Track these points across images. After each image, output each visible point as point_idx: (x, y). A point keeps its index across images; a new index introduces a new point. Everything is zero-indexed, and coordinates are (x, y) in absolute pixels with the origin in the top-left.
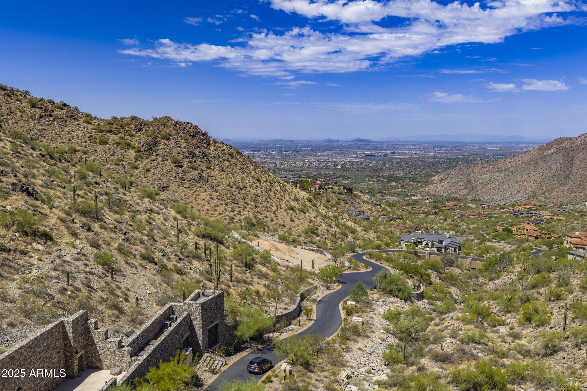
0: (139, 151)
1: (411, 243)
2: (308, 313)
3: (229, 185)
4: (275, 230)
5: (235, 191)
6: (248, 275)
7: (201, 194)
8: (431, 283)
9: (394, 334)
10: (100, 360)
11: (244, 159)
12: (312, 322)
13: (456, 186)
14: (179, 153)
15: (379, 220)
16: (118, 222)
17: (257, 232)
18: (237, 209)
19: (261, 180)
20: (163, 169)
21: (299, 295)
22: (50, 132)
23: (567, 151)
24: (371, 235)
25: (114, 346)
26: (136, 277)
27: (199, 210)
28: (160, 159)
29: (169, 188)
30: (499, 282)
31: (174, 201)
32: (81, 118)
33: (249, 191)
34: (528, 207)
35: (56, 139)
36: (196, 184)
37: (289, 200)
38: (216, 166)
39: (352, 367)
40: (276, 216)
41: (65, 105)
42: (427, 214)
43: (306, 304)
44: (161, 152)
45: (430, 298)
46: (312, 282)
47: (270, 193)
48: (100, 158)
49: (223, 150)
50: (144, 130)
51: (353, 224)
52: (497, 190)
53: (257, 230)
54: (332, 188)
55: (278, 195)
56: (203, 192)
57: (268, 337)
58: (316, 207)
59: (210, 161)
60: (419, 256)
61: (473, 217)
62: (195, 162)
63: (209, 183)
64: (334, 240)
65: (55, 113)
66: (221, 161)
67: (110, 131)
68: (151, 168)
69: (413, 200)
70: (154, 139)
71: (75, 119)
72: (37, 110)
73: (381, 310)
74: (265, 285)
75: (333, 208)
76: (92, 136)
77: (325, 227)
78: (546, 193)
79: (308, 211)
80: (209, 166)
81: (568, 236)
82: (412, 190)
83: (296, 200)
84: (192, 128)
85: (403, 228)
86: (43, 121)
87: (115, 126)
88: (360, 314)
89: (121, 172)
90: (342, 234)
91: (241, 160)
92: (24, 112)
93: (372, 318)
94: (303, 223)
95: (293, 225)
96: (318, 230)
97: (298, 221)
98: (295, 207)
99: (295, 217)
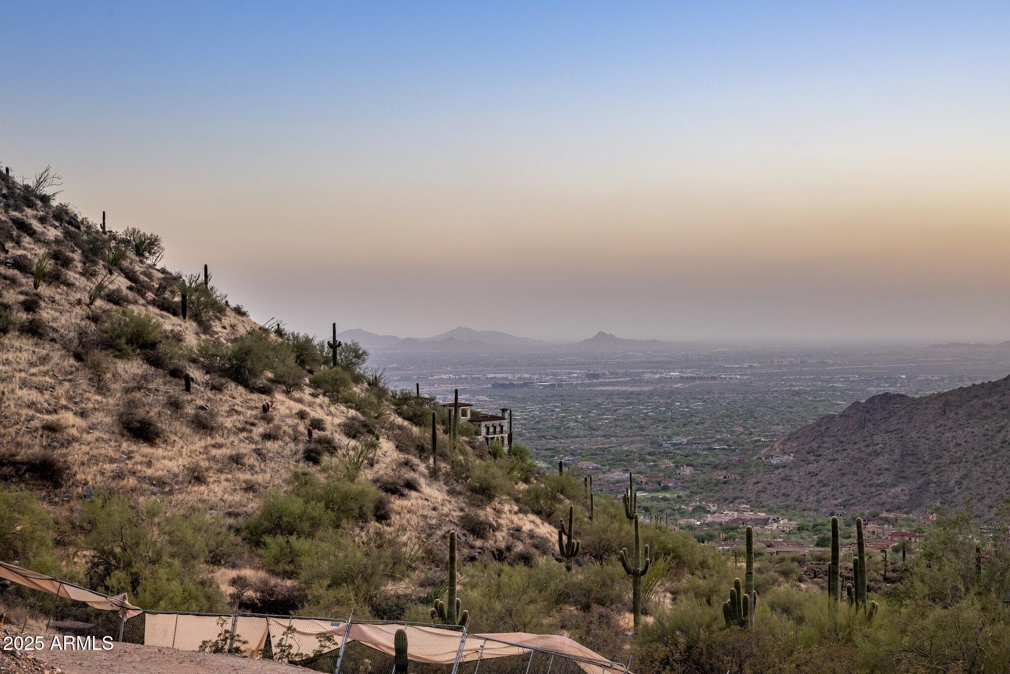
94: (251, 460)
95: (149, 472)
96: (395, 518)
97: (203, 443)
98: (178, 338)
99: (175, 405)
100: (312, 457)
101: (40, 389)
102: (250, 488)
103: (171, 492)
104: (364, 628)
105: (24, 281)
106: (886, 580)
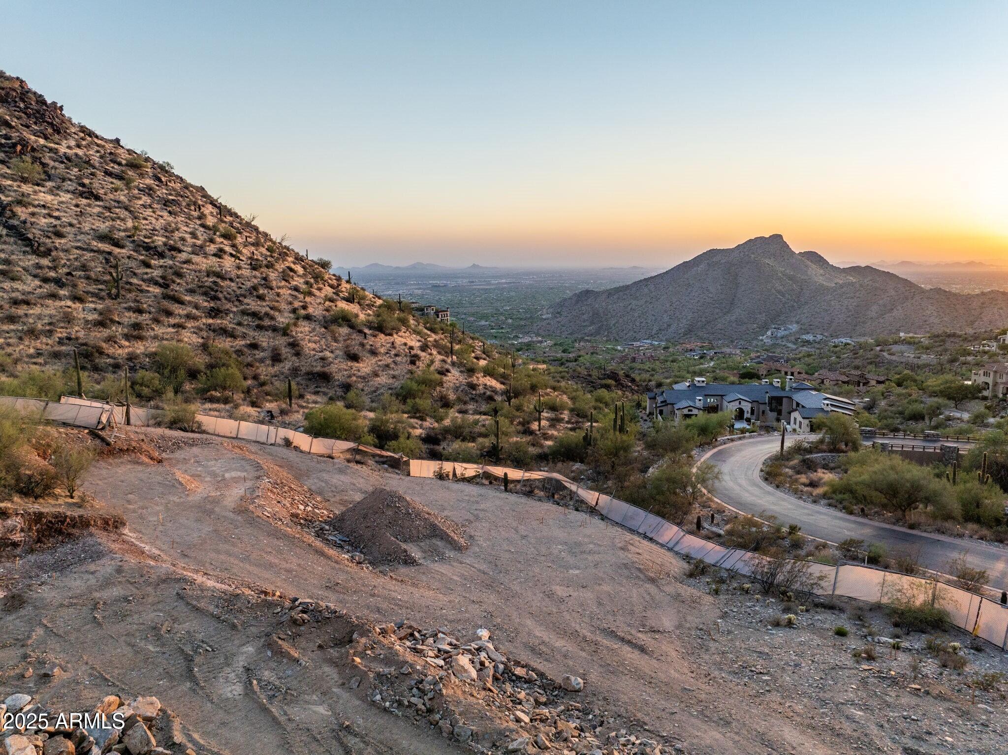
1: (699, 410)
3: (106, 238)
5: (128, 258)
18: (126, 319)
33: (189, 262)
40: (294, 346)
66: (91, 175)
94: (392, 366)
95: (359, 374)
96: (445, 385)
97: (375, 360)
98: (357, 316)
99: (362, 345)
100: (413, 363)
101: (315, 342)
102: (394, 377)
103: (368, 381)
104: (489, 467)
105: (299, 296)
106: (599, 378)
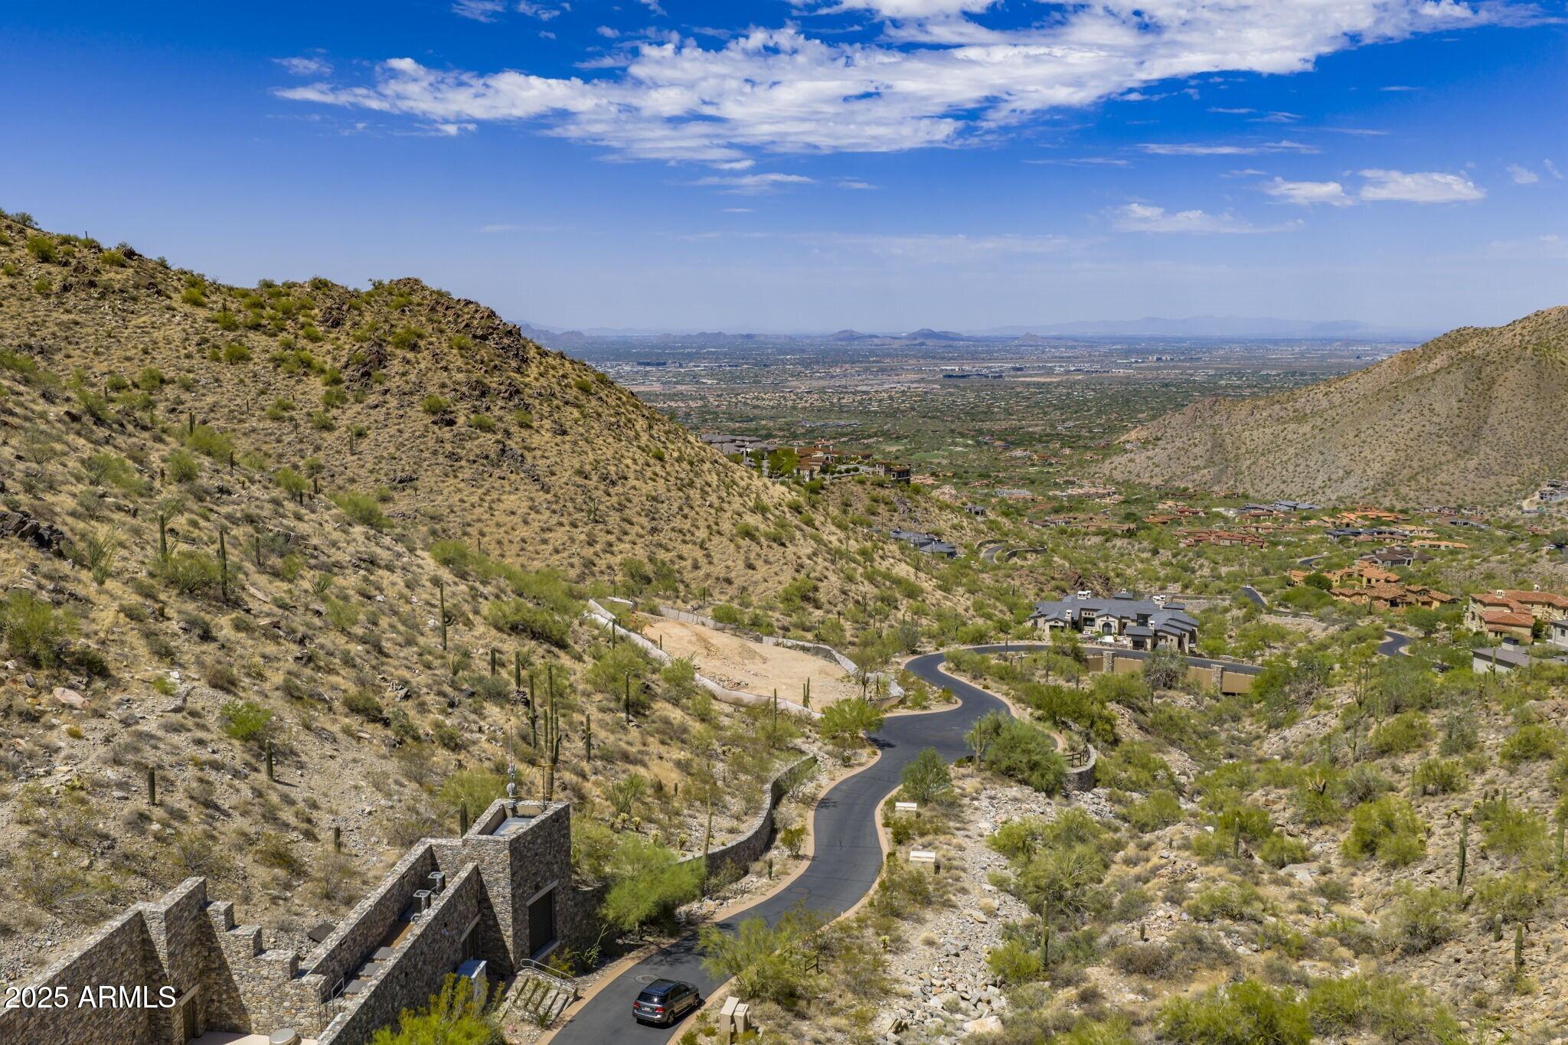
0: (337, 381)
1: (1065, 622)
2: (793, 839)
3: (580, 472)
4: (705, 593)
5: (596, 488)
6: (634, 733)
7: (504, 497)
8: (1116, 741)
9: (1018, 894)
10: (243, 1011)
11: (620, 399)
12: (805, 865)
13: (1184, 459)
14: (443, 386)
15: (982, 555)
16: (283, 606)
17: (657, 600)
18: (603, 538)
19: (667, 457)
20: (400, 431)
21: (768, 786)
22: (90, 330)
23: (1477, 364)
24: (961, 602)
25: (279, 973)
26: (334, 765)
27: (499, 542)
28: (393, 402)
29: (418, 483)
30: (1293, 733)
31: (432, 518)
32: (176, 289)
33: (634, 488)
34: (1372, 514)
35: (108, 348)
36: (489, 469)
37: (742, 509)
38: (545, 421)
39: (909, 997)
40: (708, 556)
41: (130, 254)
42: (1108, 535)
43: (788, 809)
44: (396, 382)
45: (1115, 783)
46: (805, 747)
47: (691, 492)
48: (230, 400)
49: (564, 376)
50: (349, 324)
51: (912, 570)
52: (1291, 468)
53: (657, 595)
54: (856, 470)
55: (713, 498)
56: (510, 493)
57: (688, 914)
58: (813, 526)
59: (527, 406)
60: (1086, 660)
61: (1227, 543)
62: (488, 409)
63: (527, 466)
64: (861, 617)
65: (105, 277)
66: (558, 407)
67: (256, 327)
68: (369, 428)
69: (1070, 497)
70: (376, 348)
71: (159, 293)
72: (54, 269)
73: (985, 825)
74: (679, 764)
75: (859, 529)
76: (207, 341)
77: (838, 584)
78: (1419, 477)
79: (792, 539)
80: (527, 419)
81: (1475, 601)
82: (1069, 468)
83: (760, 509)
84: (478, 316)
85: (1043, 579)
86: (71, 299)
87: (268, 312)
88: (929, 838)
89: (287, 439)
90: (882, 600)
91: (612, 401)
92: (20, 274)
93: (961, 848)
95: (752, 579)
97: (765, 568)
98: (757, 528)
99: (758, 555)
103: (758, 585)
